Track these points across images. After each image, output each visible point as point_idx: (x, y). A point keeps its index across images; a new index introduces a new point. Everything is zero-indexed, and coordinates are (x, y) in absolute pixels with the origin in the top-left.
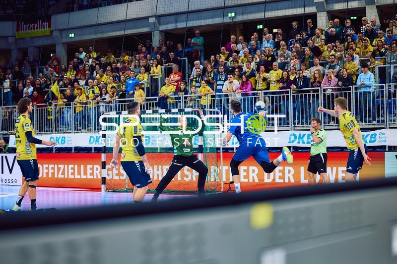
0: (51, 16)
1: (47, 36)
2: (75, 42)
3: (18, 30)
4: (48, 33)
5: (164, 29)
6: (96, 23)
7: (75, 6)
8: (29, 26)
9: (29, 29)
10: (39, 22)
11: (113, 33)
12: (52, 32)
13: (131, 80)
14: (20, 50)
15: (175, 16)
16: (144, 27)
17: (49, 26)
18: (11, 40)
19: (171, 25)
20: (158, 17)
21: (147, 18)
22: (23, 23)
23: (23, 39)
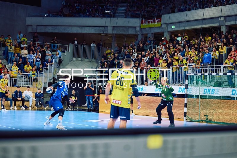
0: (161, 15)
1: (159, 27)
2: (175, 31)
3: (142, 23)
4: (160, 26)
5: (228, 24)
6: (185, 20)
7: (176, 10)
8: (149, 21)
9: (148, 23)
10: (155, 19)
11: (198, 26)
12: (162, 25)
13: (206, 54)
14: (143, 35)
15: (235, 17)
16: (216, 23)
17: (160, 21)
18: (138, 29)
19: (233, 22)
20: (225, 17)
21: (218, 17)
22: (145, 19)
23: (145, 28)
